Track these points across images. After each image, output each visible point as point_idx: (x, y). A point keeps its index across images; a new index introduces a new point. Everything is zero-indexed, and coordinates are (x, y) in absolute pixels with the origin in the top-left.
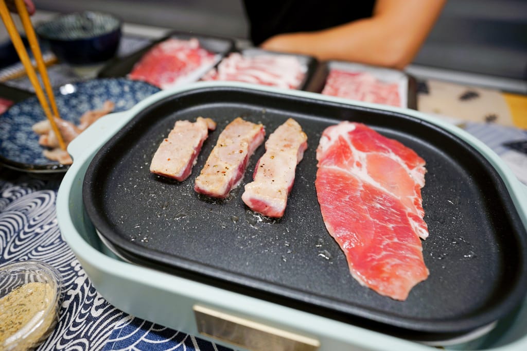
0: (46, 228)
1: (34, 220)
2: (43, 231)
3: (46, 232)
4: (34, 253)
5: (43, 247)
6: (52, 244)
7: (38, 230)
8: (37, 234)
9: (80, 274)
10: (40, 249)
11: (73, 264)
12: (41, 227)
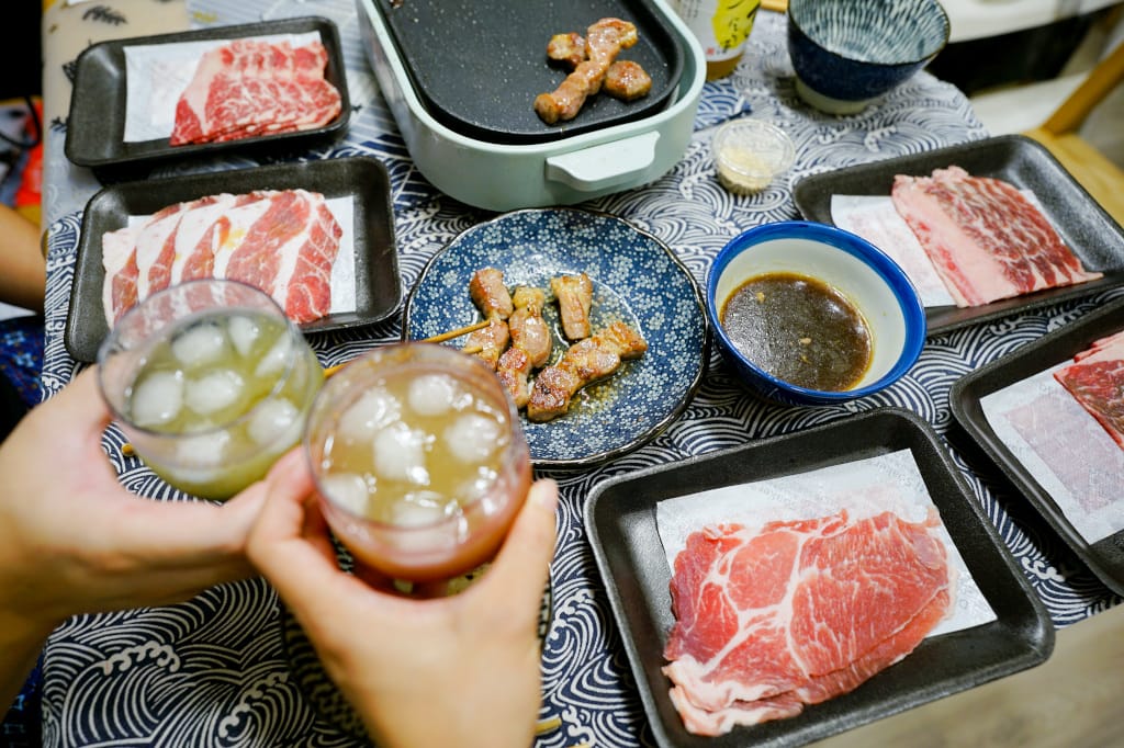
0: (693, 249)
1: (699, 266)
2: (697, 247)
3: (695, 244)
4: (715, 232)
5: (705, 231)
6: (697, 228)
7: (701, 252)
8: (704, 248)
9: (690, 185)
10: (709, 231)
11: (691, 196)
12: (697, 254)
